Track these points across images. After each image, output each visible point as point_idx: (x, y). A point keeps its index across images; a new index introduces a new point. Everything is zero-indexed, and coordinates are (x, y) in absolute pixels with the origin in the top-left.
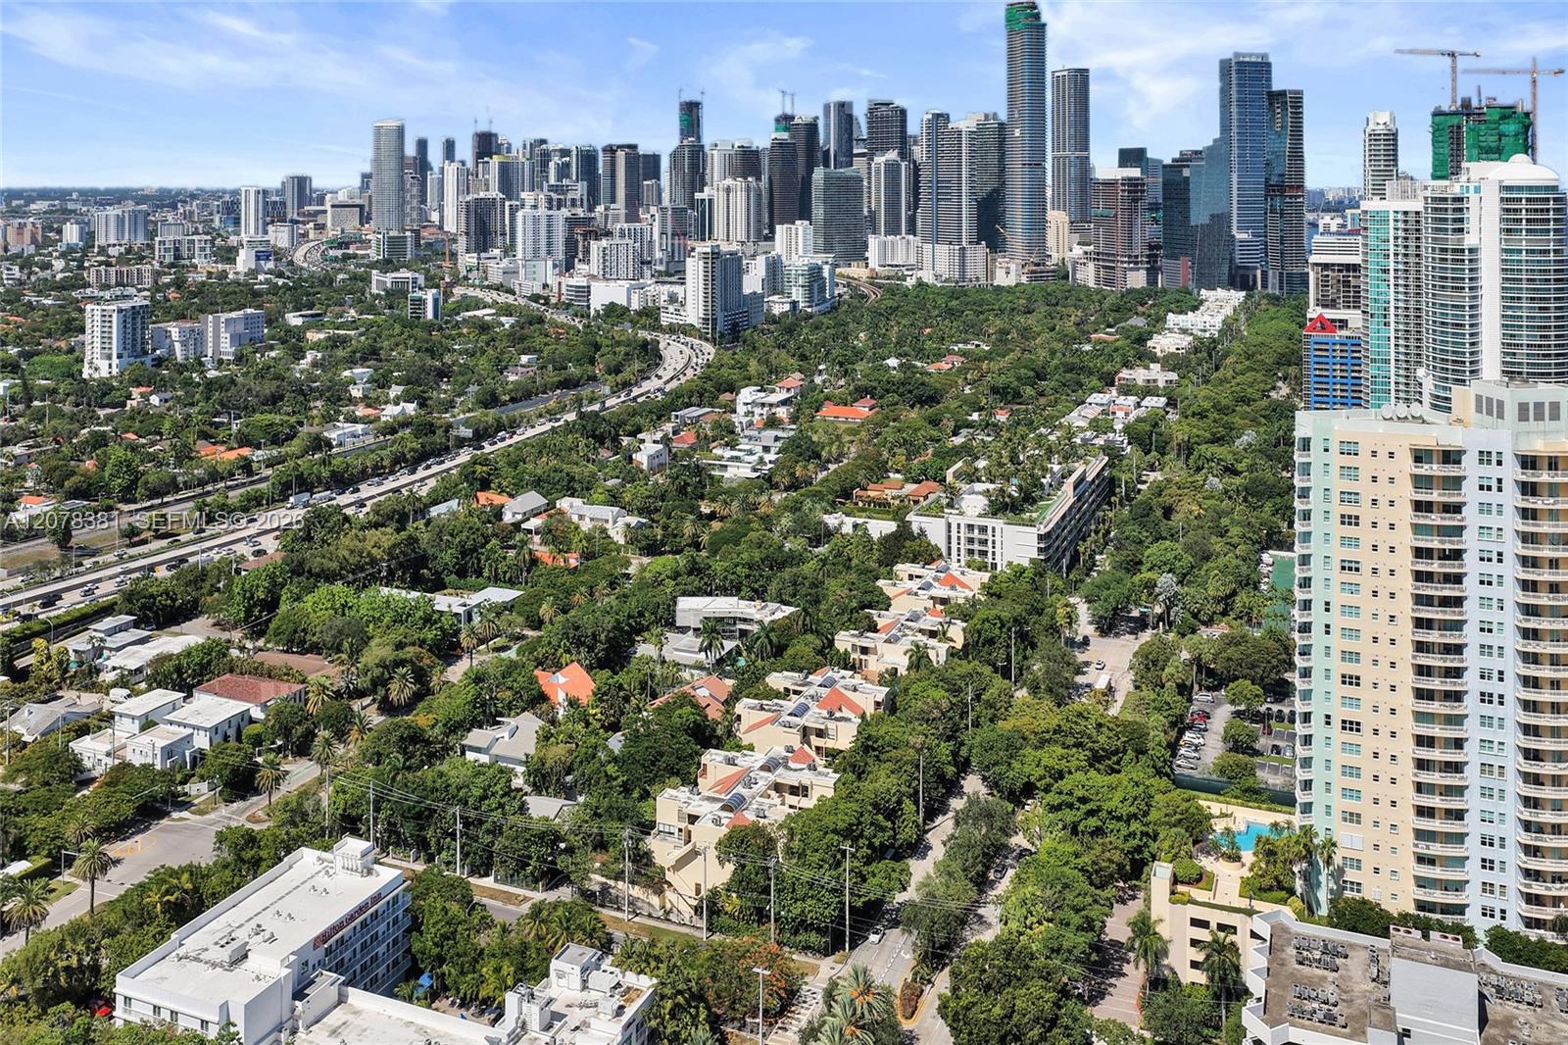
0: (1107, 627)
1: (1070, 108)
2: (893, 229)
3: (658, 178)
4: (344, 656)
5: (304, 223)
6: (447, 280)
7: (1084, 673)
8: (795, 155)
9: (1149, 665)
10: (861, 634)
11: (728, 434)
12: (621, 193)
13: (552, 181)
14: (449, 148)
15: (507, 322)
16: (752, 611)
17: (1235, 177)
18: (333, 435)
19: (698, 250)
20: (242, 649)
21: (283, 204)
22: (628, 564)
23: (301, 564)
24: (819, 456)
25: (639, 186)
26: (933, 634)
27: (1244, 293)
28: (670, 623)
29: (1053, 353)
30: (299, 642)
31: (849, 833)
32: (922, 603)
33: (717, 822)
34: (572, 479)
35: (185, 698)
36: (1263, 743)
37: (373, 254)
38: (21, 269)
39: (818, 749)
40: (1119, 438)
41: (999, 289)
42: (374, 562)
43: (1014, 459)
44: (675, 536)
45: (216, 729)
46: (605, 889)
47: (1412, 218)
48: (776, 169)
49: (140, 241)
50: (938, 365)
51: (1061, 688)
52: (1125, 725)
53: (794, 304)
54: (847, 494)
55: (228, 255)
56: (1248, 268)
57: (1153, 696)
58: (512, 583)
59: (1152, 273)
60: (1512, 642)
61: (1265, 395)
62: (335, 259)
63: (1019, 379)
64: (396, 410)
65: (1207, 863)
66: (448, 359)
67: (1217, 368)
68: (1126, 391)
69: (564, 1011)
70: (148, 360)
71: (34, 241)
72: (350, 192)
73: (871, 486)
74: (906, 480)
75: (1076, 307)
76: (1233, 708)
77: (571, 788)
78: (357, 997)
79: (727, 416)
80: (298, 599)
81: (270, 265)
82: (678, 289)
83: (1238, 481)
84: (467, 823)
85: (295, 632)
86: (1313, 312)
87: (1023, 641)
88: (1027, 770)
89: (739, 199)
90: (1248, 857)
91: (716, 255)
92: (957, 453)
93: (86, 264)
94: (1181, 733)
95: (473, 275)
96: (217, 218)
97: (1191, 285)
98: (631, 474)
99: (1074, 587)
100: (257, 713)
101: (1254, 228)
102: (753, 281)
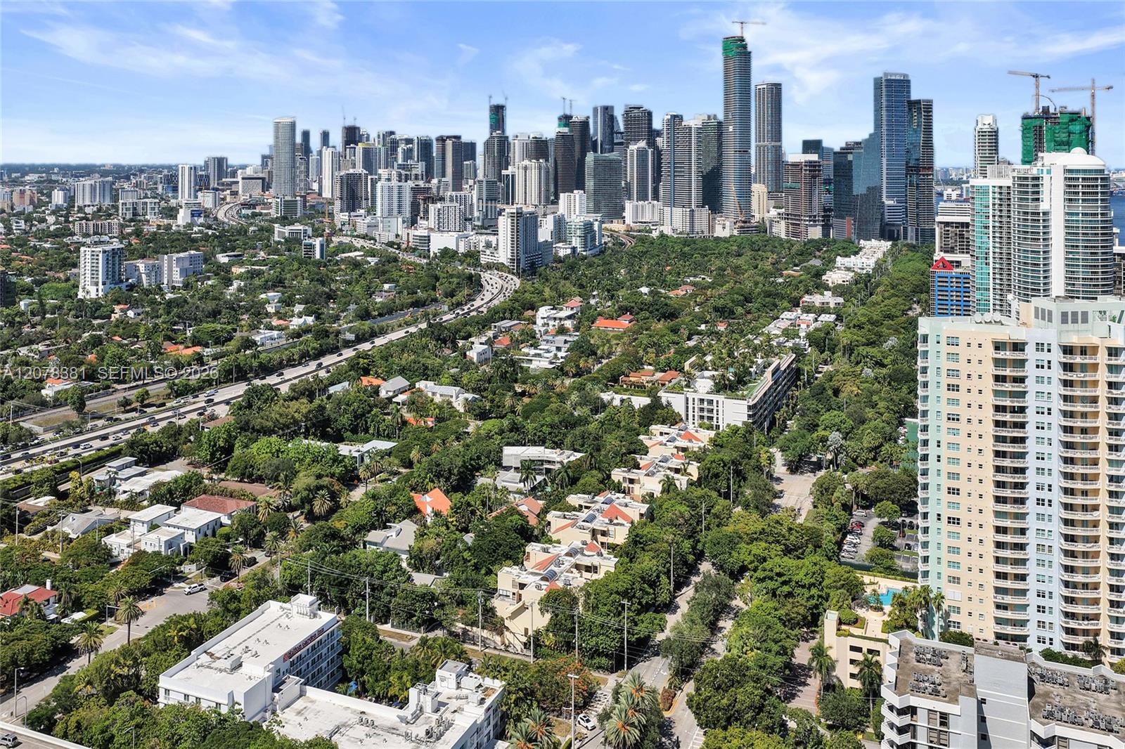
0: (795, 467)
1: (768, 111)
2: (643, 196)
3: (474, 159)
4: (281, 484)
5: (223, 191)
6: (327, 231)
7: (780, 497)
8: (573, 145)
9: (823, 492)
10: (629, 471)
11: (531, 339)
12: (449, 170)
13: (400, 161)
14: (325, 136)
15: (373, 261)
16: (555, 456)
17: (884, 161)
18: (257, 338)
19: (507, 210)
20: (211, 479)
21: (208, 177)
22: (467, 425)
23: (247, 423)
24: (595, 354)
25: (462, 165)
26: (677, 471)
27: (890, 243)
28: (499, 465)
29: (756, 284)
30: (248, 474)
31: (625, 594)
32: (669, 450)
33: (539, 587)
34: (426, 368)
35: (176, 511)
36: (899, 542)
37: (274, 213)
38: (26, 222)
39: (602, 543)
40: (803, 342)
41: (718, 239)
42: (296, 422)
43: (730, 355)
44: (499, 407)
45: (199, 530)
46: (465, 632)
47: (1004, 191)
48: (560, 154)
49: (107, 202)
50: (676, 292)
51: (764, 505)
52: (808, 529)
53: (574, 249)
54: (615, 379)
55: (171, 213)
56: (893, 225)
57: (826, 511)
58: (389, 437)
59: (826, 228)
60: (1057, 466)
61: (904, 313)
62: (247, 217)
63: (733, 301)
64: (301, 321)
65: (861, 612)
66: (333, 286)
67: (871, 295)
68: (808, 310)
69: (446, 701)
70: (123, 286)
71: (32, 202)
72: (255, 169)
73: (632, 374)
74: (656, 370)
75: (773, 252)
76: (880, 520)
77: (439, 568)
78: (312, 692)
79: (530, 326)
80: (246, 446)
81: (201, 220)
82: (492, 239)
83: (884, 371)
84: (373, 589)
85: (246, 468)
86: (938, 255)
87: (738, 476)
88: (742, 557)
89: (533, 175)
90: (887, 608)
91: (519, 214)
92: (691, 351)
93: (71, 219)
94: (844, 536)
95: (346, 227)
96: (160, 187)
97: (854, 237)
98: (466, 365)
99: (772, 442)
100: (225, 520)
101: (898, 197)
102: (545, 232)
